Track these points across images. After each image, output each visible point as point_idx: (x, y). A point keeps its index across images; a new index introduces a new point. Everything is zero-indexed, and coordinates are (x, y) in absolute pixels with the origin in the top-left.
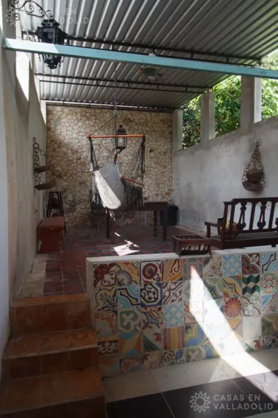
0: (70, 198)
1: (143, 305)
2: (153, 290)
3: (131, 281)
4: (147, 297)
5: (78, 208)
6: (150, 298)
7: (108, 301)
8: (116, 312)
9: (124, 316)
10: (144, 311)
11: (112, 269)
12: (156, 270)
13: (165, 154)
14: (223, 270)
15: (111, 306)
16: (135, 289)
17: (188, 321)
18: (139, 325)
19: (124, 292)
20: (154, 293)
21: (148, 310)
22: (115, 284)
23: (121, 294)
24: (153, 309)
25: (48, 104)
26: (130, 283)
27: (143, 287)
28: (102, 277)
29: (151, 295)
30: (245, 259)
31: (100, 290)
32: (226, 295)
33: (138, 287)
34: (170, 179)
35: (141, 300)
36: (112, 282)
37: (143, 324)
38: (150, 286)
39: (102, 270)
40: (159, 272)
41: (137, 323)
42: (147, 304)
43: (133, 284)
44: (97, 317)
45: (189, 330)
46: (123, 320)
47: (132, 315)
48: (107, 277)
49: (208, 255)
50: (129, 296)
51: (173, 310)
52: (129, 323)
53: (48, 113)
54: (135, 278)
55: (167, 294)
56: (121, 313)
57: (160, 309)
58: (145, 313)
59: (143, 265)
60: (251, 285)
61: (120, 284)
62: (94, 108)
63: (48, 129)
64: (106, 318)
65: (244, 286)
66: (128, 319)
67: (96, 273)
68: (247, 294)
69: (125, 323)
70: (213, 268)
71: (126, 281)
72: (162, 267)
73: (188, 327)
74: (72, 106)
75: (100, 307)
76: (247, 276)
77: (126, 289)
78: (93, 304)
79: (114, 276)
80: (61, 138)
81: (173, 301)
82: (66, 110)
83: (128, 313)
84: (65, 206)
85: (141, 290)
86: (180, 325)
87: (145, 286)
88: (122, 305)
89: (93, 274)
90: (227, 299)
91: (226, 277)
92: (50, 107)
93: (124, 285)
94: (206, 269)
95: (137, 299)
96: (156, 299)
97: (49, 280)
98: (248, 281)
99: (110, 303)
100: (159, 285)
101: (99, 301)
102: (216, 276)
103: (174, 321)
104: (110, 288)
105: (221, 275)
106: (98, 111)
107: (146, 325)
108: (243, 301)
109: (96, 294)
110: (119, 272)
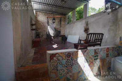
0: (41, 34)
1: (66, 67)
2: (70, 61)
3: (63, 59)
4: (68, 64)
5: (44, 36)
6: (69, 64)
7: (55, 66)
8: (57, 70)
9: (60, 71)
10: (67, 68)
11: (56, 55)
12: (71, 55)
13: (64, 25)
14: (90, 54)
15: (56, 68)
16: (64, 62)
17: (80, 70)
18: (65, 73)
19: (60, 63)
20: (70, 62)
21: (68, 68)
22: (57, 60)
23: (59, 64)
24: (69, 67)
25: (36, 11)
26: (62, 60)
27: (66, 61)
28: (53, 59)
29: (69, 63)
30: (95, 50)
31: (52, 63)
32: (90, 61)
33: (65, 61)
34: (64, 31)
35: (66, 65)
36: (56, 60)
37: (66, 73)
38: (69, 60)
39: (53, 56)
40: (72, 55)
41: (64, 73)
42: (68, 66)
43: (64, 60)
44: (51, 72)
45: (80, 73)
46: (60, 72)
47: (63, 70)
48: (55, 58)
49: (86, 49)
50: (62, 64)
51: (76, 67)
52: (62, 73)
53: (36, 13)
54: (64, 58)
55: (74, 62)
56: (59, 70)
57: (71, 67)
58: (67, 69)
59: (67, 53)
60: (96, 58)
61: (59, 60)
62: (47, 13)
63: (36, 17)
64: (54, 72)
65: (94, 58)
66: (61, 72)
67: (51, 57)
68: (95, 60)
69: (60, 73)
70: (87, 53)
71: (61, 59)
72: (73, 54)
73: (80, 72)
74: (42, 12)
75: (52, 69)
76: (95, 55)
77: (61, 62)
78: (49, 68)
79: (57, 58)
80: (39, 20)
81: (76, 64)
82: (40, 13)
83: (61, 70)
84: (40, 36)
85: (66, 62)
86: (77, 71)
87: (67, 60)
88: (60, 67)
89: (49, 57)
90: (90, 62)
91: (90, 56)
92: (36, 12)
93: (60, 60)
94: (85, 54)
95: (64, 65)
96: (70, 64)
97: (35, 56)
98: (95, 56)
99: (56, 67)
100: (72, 60)
101: (51, 67)
102: (88, 56)
103: (75, 71)
104: (55, 62)
105: (89, 55)
106: (48, 14)
107: (67, 73)
108: (94, 62)
109: (50, 65)
110: (59, 56)
